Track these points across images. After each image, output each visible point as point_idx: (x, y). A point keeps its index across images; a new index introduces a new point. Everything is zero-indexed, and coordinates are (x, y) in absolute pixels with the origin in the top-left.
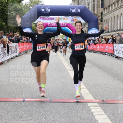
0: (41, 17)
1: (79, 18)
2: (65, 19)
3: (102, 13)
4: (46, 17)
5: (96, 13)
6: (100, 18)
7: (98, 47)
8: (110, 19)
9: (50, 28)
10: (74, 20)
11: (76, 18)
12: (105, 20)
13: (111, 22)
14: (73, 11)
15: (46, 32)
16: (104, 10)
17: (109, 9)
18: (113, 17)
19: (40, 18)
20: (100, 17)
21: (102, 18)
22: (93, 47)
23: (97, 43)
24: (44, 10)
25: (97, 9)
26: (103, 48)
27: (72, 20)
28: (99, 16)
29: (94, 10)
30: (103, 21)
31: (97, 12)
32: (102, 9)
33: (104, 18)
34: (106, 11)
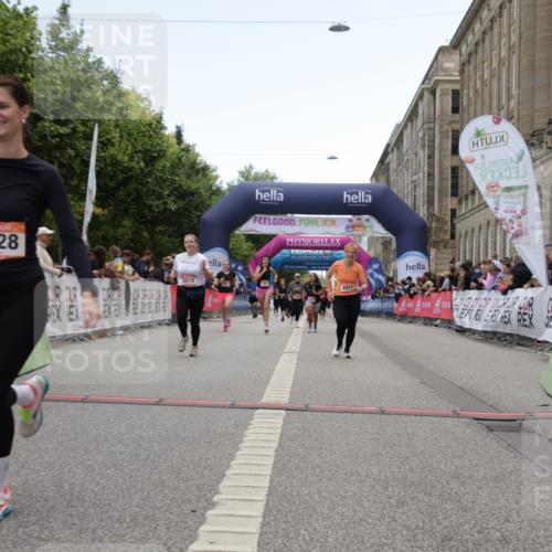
0: (257, 215)
1: (368, 220)
2: (328, 223)
3: (453, 212)
4: (272, 217)
5: (436, 211)
6: (448, 227)
7: (418, 304)
8: (476, 230)
9: (297, 255)
10: (353, 227)
11: (359, 219)
12: (463, 233)
13: (479, 237)
14: (352, 199)
15: (286, 266)
16: (460, 202)
17: (473, 200)
18: (484, 223)
19: (255, 220)
20: (449, 224)
21: (453, 226)
22: (406, 307)
23: (415, 293)
24: (264, 196)
25: (440, 200)
26: (429, 305)
27: (347, 227)
28: (446, 223)
29: (430, 202)
30: (457, 236)
31: (440, 210)
32: (455, 200)
33: (461, 227)
34: (463, 205)
